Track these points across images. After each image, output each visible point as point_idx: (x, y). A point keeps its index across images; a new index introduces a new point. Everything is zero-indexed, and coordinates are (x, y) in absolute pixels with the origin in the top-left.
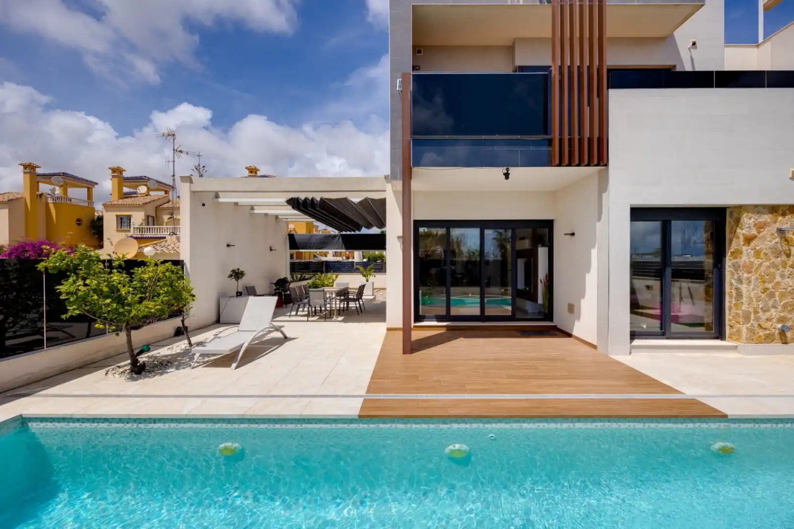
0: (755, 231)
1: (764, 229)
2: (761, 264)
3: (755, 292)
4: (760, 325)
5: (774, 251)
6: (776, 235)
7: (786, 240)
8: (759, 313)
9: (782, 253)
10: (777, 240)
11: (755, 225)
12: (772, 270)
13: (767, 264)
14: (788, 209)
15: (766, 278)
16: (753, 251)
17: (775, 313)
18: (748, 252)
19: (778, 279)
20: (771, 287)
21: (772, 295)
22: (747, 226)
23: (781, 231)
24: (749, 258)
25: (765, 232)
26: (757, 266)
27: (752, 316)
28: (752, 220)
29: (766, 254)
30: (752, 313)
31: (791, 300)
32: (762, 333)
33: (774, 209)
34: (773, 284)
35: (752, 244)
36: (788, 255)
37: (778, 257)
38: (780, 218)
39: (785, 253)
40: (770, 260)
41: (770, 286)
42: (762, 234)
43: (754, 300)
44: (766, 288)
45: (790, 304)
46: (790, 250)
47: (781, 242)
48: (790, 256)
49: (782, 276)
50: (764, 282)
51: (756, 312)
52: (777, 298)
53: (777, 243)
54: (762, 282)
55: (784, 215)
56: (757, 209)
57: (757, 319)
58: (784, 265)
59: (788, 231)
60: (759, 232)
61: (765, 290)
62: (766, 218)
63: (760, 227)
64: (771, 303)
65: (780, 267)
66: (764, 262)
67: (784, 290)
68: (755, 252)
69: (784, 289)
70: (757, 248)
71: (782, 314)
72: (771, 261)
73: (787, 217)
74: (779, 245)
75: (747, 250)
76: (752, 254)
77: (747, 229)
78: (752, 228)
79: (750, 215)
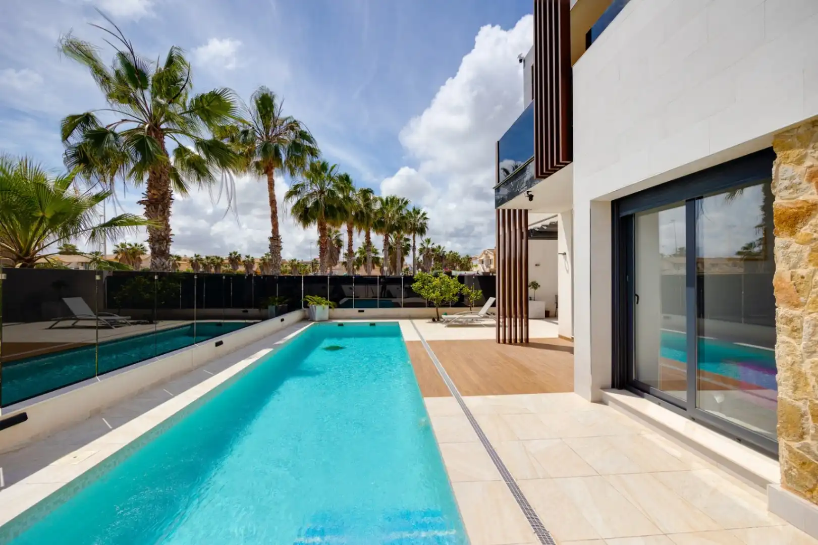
16: (807, 249)
18: (791, 249)
68: (813, 251)
75: (787, 247)
76: (806, 254)
77: (785, 193)
78: (804, 185)
79: (795, 152)
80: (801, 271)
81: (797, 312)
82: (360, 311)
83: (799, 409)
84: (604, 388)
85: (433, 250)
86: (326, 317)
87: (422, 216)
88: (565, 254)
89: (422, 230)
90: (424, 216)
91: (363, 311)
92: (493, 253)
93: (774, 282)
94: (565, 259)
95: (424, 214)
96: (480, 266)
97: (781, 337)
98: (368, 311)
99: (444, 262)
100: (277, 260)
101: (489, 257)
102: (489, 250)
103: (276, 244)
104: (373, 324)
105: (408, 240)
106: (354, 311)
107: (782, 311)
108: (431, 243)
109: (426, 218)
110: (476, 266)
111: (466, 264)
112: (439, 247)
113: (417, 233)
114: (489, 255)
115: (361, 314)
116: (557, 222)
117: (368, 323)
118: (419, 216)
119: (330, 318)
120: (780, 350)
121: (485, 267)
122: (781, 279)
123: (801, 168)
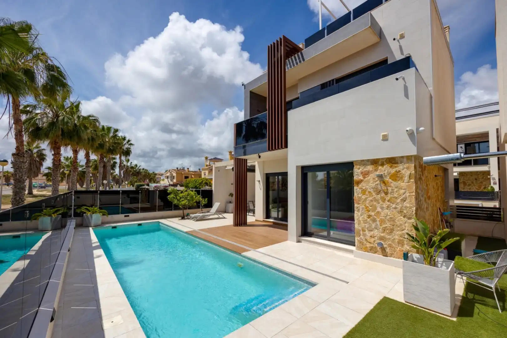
0: (362, 176)
1: (369, 176)
2: (366, 199)
3: (362, 216)
4: (366, 240)
5: (375, 190)
6: (377, 179)
7: (384, 182)
8: (366, 231)
9: (382, 191)
10: (378, 182)
11: (362, 173)
12: (375, 203)
13: (371, 198)
14: (386, 161)
15: (369, 208)
16: (360, 190)
17: (377, 233)
18: (358, 190)
19: (379, 209)
20: (373, 215)
21: (374, 221)
22: (357, 174)
23: (380, 177)
24: (358, 194)
25: (369, 177)
26: (363, 200)
27: (361, 232)
28: (361, 170)
29: (370, 192)
30: (361, 230)
31: (389, 225)
32: (368, 245)
33: (375, 162)
34: (376, 212)
35: (360, 186)
36: (386, 193)
37: (378, 194)
38: (380, 167)
39: (384, 192)
40: (373, 196)
41: (373, 214)
42: (366, 179)
43: (362, 222)
44: (370, 215)
45: (388, 228)
46: (387, 189)
47: (380, 184)
48: (388, 193)
49: (382, 208)
50: (369, 211)
51: (364, 231)
52: (378, 223)
53: (377, 184)
54: (367, 210)
55: (382, 165)
56: (363, 163)
57: (364, 235)
58: (384, 200)
59: (386, 176)
60: (364, 178)
61: (369, 216)
62: (370, 168)
63: (365, 174)
64: (373, 226)
65: (380, 201)
66: (368, 197)
67: (384, 218)
68: (362, 191)
69: (384, 217)
70: (364, 188)
71: (382, 235)
72: (373, 197)
73: (385, 166)
74: (379, 186)
75: (357, 189)
76: (360, 192)
77: (356, 176)
78: (360, 175)
79: (358, 167)
80: (360, 196)
81: (359, 205)
82: (125, 216)
83: (359, 229)
84: (299, 237)
85: (132, 168)
86: (100, 222)
88: (259, 181)
89: (127, 153)
90: (129, 143)
91: (128, 216)
92: (175, 172)
93: (354, 198)
94: (260, 183)
95: (129, 141)
96: (166, 180)
97: (356, 212)
98: (132, 216)
99: (140, 177)
101: (172, 174)
102: (172, 169)
103: (21, 160)
104: (140, 225)
105: (114, 159)
106: (121, 216)
107: (356, 205)
108: (130, 162)
109: (131, 144)
110: (163, 180)
111: (152, 177)
112: (136, 165)
113: (122, 155)
114: (172, 173)
115: (127, 218)
116: (255, 165)
117: (137, 224)
119: (103, 223)
120: (355, 215)
121: (170, 181)
122: (356, 198)
123: (359, 171)
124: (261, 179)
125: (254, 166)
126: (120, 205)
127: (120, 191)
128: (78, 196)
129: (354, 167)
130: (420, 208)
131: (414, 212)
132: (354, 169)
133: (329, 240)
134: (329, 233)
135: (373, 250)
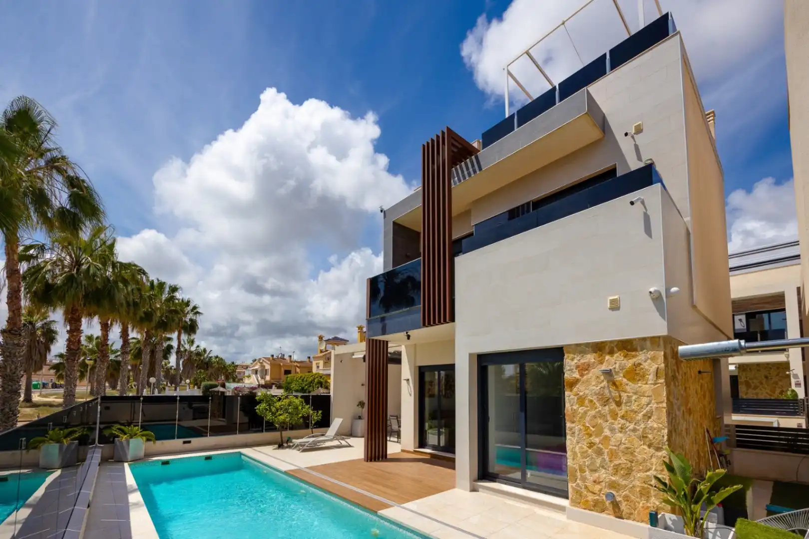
0: (577, 373)
1: (589, 371)
2: (586, 413)
3: (580, 445)
4: (586, 487)
5: (600, 397)
6: (602, 378)
7: (614, 384)
8: (585, 472)
9: (611, 400)
10: (605, 383)
11: (577, 367)
12: (600, 421)
13: (593, 412)
14: (617, 346)
15: (591, 430)
16: (576, 398)
17: (604, 475)
18: (571, 397)
19: (607, 432)
20: (598, 442)
21: (599, 453)
22: (568, 368)
23: (608, 374)
24: (572, 405)
25: (590, 375)
26: (580, 415)
27: (578, 474)
28: (575, 361)
29: (591, 401)
30: (578, 471)
31: (625, 461)
32: (591, 497)
33: (599, 348)
34: (601, 438)
35: (575, 390)
36: (619, 404)
37: (605, 405)
38: (607, 357)
39: (614, 401)
40: (596, 408)
41: (597, 440)
42: (585, 377)
43: (579, 455)
44: (592, 443)
45: (623, 466)
46: (620, 396)
47: (608, 386)
48: (621, 405)
49: (612, 430)
50: (590, 435)
51: (582, 471)
52: (606, 457)
53: (604, 388)
54: (588, 434)
55: (611, 353)
56: (582, 349)
57: (584, 479)
58: (614, 416)
59: (617, 373)
60: (582, 375)
61: (591, 445)
62: (590, 358)
63: (584, 369)
64: (598, 461)
65: (609, 418)
66: (588, 410)
67: (615, 448)
68: (578, 399)
69: (615, 446)
70: (581, 394)
71: (613, 478)
72: (597, 410)
73: (616, 355)
74: (606, 391)
75: (569, 396)
76: (575, 400)
77: (569, 372)
78: (574, 370)
79: (571, 356)
80: (575, 407)
81: (573, 425)
82: (185, 442)
83: (575, 468)
84: (475, 481)
85: (199, 354)
86: (142, 454)
87: (192, 310)
88: (408, 380)
89: (191, 328)
90: (195, 311)
91: (189, 442)
92: (269, 363)
93: (565, 411)
94: (408, 384)
95: (195, 308)
96: (254, 376)
97: (568, 437)
98: (196, 442)
99: (210, 371)
100: (16, 368)
101: (264, 366)
102: (264, 358)
103: (16, 342)
104: (208, 458)
105: (170, 339)
106: (177, 443)
107: (568, 425)
108: (195, 346)
109: (198, 313)
110: (249, 377)
111: (229, 372)
112: (205, 350)
113: (182, 331)
114: (265, 364)
115: (187, 445)
116: (401, 352)
117: (203, 456)
118: (189, 308)
119: (148, 455)
120: (568, 443)
121: (260, 379)
122: (568, 411)
123: (573, 363)
124: (411, 375)
125: (400, 354)
126: (177, 422)
127: (177, 396)
128: (108, 405)
129: (565, 357)
130: (675, 431)
131: (666, 438)
132: (565, 360)
133: (524, 488)
134: (524, 475)
135: (597, 506)
